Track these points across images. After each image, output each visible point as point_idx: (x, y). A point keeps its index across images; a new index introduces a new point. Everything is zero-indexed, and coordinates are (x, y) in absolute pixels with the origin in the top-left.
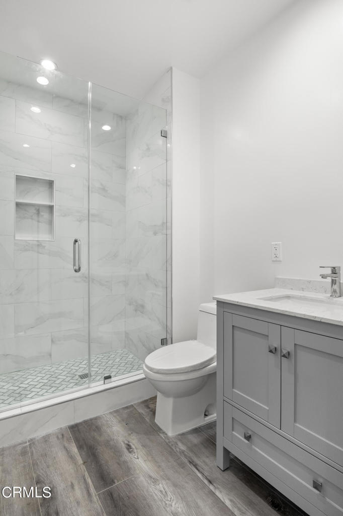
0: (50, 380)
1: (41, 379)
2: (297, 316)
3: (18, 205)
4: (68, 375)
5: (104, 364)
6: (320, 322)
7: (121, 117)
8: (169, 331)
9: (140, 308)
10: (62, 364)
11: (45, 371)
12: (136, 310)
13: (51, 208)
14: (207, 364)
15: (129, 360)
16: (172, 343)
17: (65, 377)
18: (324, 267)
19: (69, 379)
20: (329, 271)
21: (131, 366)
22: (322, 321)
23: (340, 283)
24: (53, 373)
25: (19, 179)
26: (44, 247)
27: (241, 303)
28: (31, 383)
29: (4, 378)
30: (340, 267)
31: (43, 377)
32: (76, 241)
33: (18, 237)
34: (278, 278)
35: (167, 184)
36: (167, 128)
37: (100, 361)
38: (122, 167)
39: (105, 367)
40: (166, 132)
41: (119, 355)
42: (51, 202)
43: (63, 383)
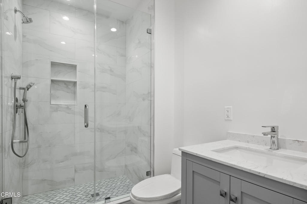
0: (71, 198)
1: (66, 197)
2: (243, 170)
3: (52, 81)
4: (84, 194)
5: (109, 186)
6: (264, 177)
7: (123, 22)
8: (152, 166)
9: (134, 150)
10: (81, 186)
11: (69, 191)
12: (132, 151)
13: (75, 83)
14: (175, 193)
15: (126, 183)
16: (154, 176)
17: (81, 196)
18: (265, 127)
19: (84, 196)
20: (269, 130)
21: (127, 188)
22: (265, 176)
23: (278, 138)
24: (74, 193)
25: (53, 64)
26: (70, 109)
27: (199, 155)
28: (59, 200)
29: (42, 195)
30: (278, 127)
31: (67, 195)
32: (86, 106)
33: (53, 102)
34: (229, 133)
35: (151, 66)
36: (151, 28)
37: (107, 184)
38: (124, 56)
39: (109, 189)
40: (150, 30)
41: (120, 179)
42: (76, 79)
43: (80, 200)
